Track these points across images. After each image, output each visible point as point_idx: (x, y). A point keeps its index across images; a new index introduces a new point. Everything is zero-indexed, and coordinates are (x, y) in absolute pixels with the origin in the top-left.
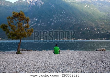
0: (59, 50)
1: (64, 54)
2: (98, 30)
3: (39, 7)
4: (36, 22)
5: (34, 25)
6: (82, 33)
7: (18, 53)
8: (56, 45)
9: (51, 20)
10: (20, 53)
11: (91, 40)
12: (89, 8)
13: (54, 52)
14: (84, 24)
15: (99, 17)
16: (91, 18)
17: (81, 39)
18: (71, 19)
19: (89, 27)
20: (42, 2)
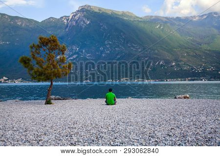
0: (115, 98)
1: (123, 104)
2: (178, 65)
3: (81, 28)
5: (75, 56)
6: (152, 71)
7: (48, 104)
8: (110, 90)
9: (101, 49)
10: (51, 104)
11: (167, 81)
12: (163, 30)
13: (106, 102)
14: (156, 56)
15: (179, 43)
16: (167, 46)
18: (134, 47)
19: (164, 60)
20: (86, 21)
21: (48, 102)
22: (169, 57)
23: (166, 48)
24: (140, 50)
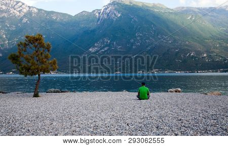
2: (210, 57)
3: (112, 21)
4: (109, 45)
6: (183, 62)
9: (132, 41)
11: (198, 72)
12: (194, 21)
13: (138, 96)
14: (186, 47)
15: (211, 34)
16: (198, 38)
17: (180, 71)
19: (195, 51)
20: (117, 14)
21: (36, 96)
22: (200, 48)
23: (198, 39)
24: (170, 42)
